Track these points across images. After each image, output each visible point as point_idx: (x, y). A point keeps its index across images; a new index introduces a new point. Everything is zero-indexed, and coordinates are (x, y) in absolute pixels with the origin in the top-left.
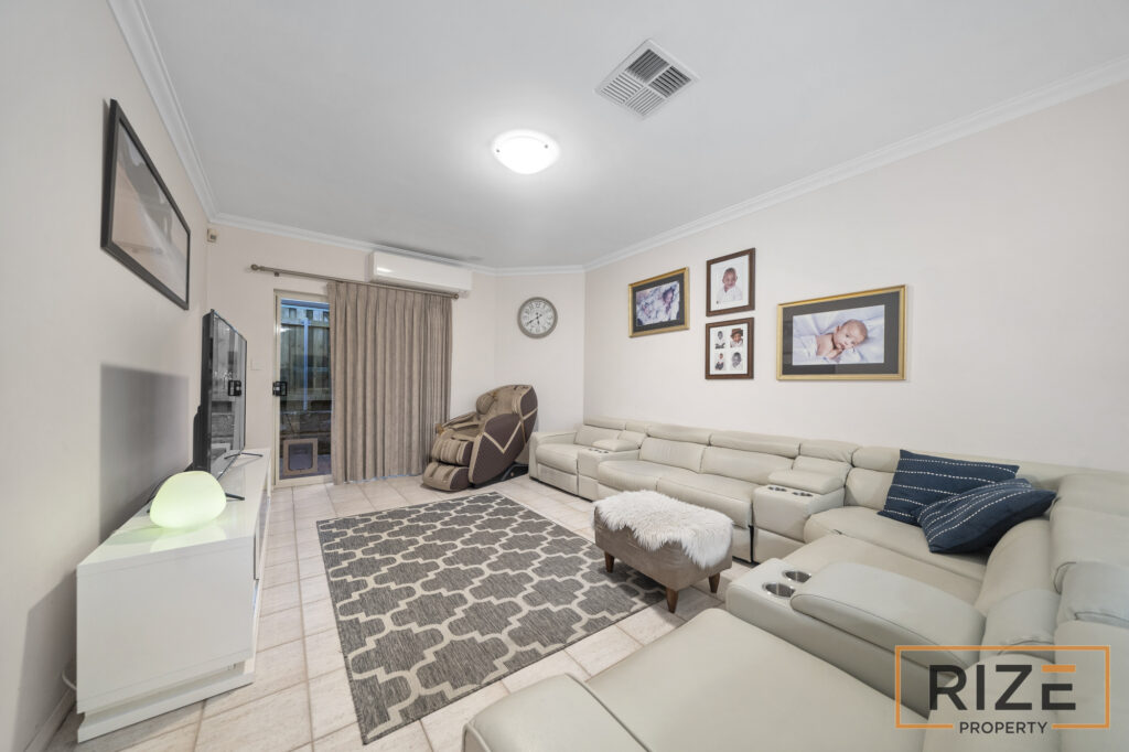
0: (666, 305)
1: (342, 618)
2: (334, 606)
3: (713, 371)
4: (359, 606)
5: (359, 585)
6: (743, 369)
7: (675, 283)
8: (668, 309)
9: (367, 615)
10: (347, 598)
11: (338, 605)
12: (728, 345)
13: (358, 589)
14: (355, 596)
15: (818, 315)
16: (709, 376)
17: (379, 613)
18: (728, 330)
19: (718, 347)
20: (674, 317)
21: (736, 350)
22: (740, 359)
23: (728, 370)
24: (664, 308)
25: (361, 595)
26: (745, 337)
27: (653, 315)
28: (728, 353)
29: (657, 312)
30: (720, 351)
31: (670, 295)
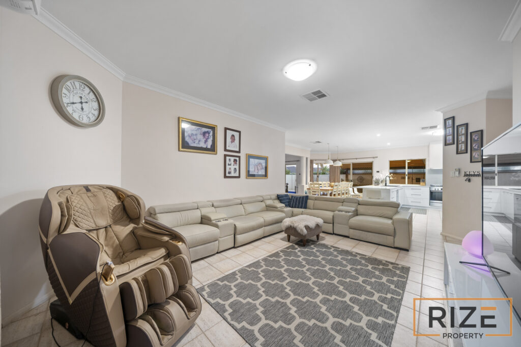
0: (205, 139)
1: (401, 292)
2: (402, 298)
3: (227, 175)
4: (391, 291)
5: (383, 300)
6: (237, 175)
7: (210, 130)
8: (206, 141)
9: (390, 286)
10: (394, 298)
11: (400, 297)
12: (232, 164)
13: (386, 298)
14: (389, 296)
15: (255, 160)
16: (225, 177)
17: (384, 284)
18: (232, 159)
19: (229, 165)
20: (209, 147)
21: (235, 167)
22: (236, 171)
23: (233, 174)
24: (203, 140)
25: (386, 294)
26: (238, 163)
27: (197, 142)
28: (233, 167)
29: (199, 141)
30: (230, 166)
31: (207, 135)
